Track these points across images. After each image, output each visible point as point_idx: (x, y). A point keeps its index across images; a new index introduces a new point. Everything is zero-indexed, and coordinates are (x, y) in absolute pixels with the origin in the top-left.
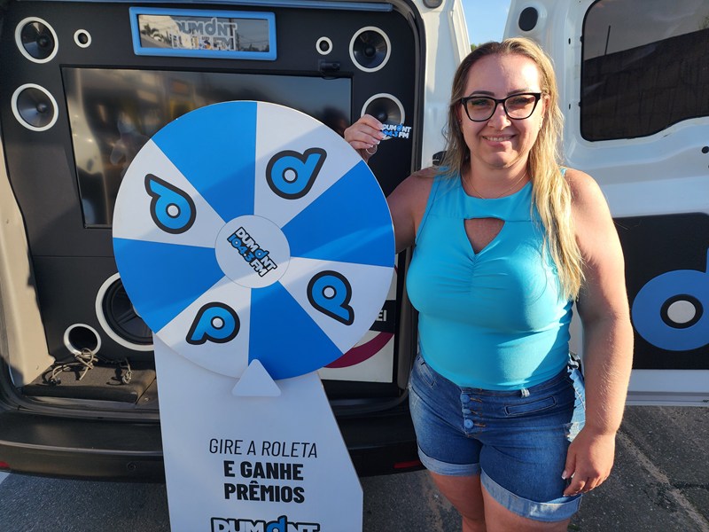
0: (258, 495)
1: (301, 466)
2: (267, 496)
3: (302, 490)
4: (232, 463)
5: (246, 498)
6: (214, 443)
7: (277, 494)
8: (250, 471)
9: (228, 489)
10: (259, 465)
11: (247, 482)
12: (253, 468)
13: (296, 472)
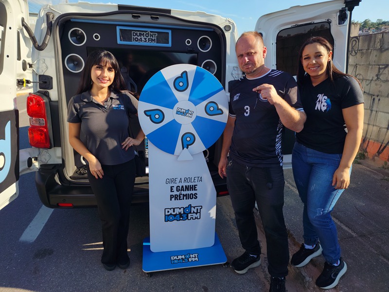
0: (182, 198)
1: (197, 185)
2: (185, 198)
3: (197, 194)
4: (173, 187)
5: (177, 200)
6: (168, 180)
7: (188, 197)
8: (179, 189)
9: (172, 197)
10: (182, 187)
11: (178, 193)
12: (180, 188)
13: (195, 188)
